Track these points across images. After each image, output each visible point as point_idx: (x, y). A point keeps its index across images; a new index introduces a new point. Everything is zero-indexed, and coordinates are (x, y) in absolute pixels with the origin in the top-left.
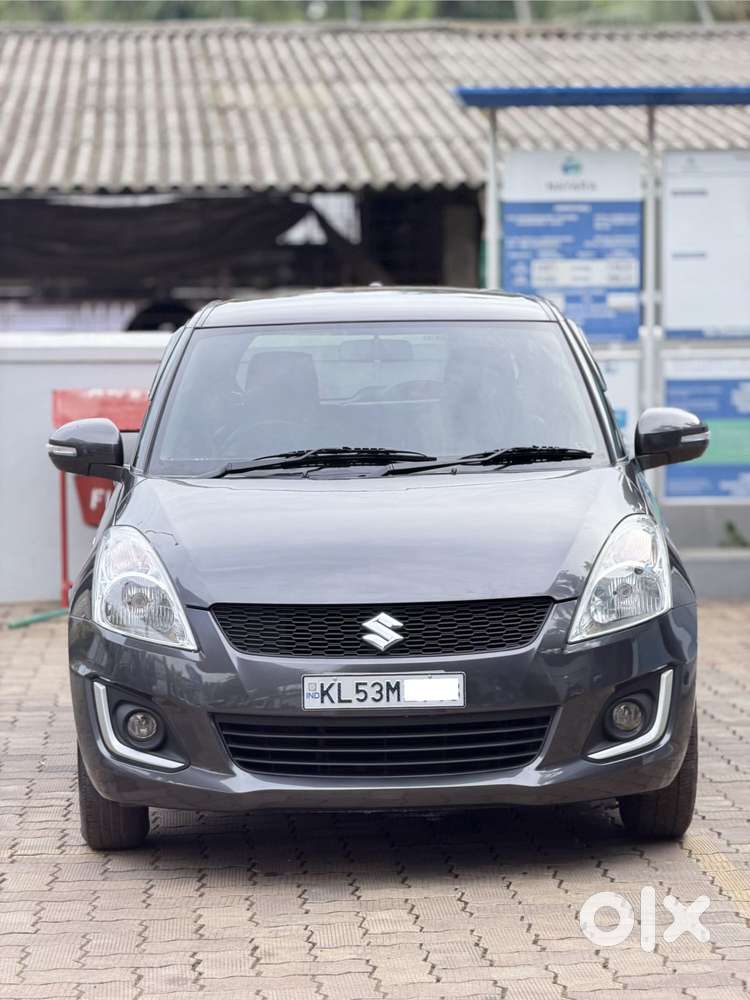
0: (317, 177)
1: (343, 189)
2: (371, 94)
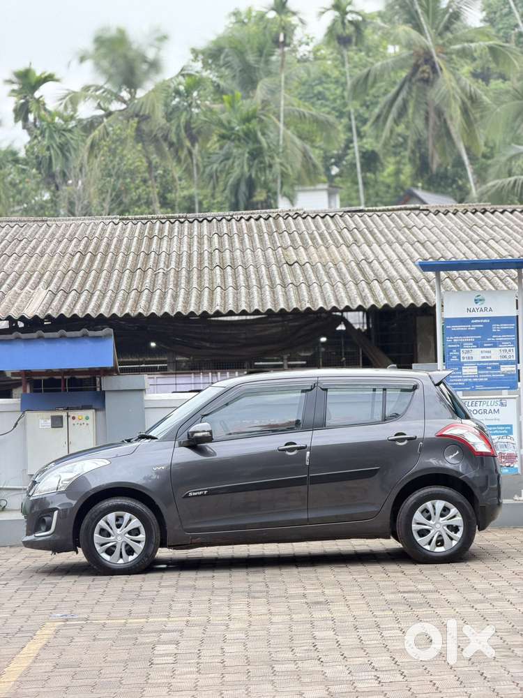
0: (346, 303)
1: (360, 308)
2: (373, 252)
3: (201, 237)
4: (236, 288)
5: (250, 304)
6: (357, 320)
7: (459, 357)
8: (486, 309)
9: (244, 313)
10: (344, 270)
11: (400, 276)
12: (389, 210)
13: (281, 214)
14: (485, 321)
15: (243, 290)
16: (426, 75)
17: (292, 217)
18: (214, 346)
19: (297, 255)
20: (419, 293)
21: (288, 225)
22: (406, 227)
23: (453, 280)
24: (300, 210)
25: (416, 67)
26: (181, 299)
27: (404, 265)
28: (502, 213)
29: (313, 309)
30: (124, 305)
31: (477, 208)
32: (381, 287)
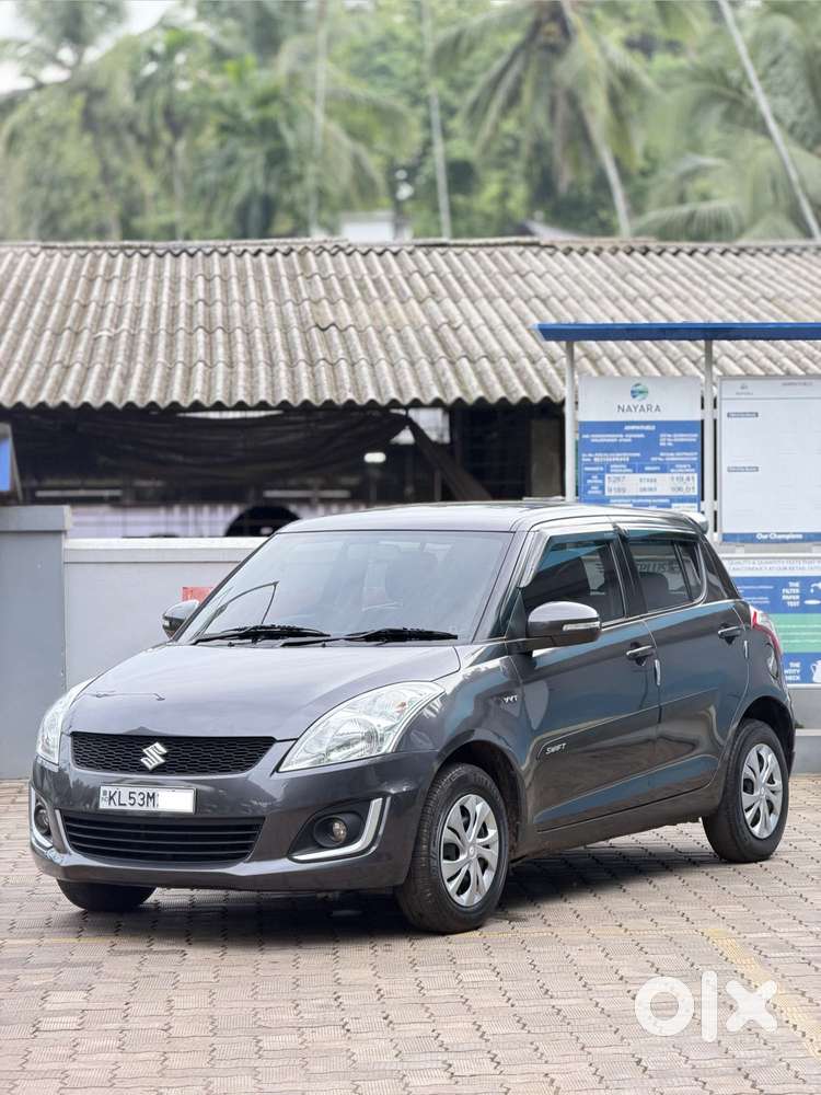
0: (414, 394)
1: (437, 403)
2: (462, 312)
3: (175, 280)
4: (231, 364)
5: (252, 391)
6: (433, 424)
7: (602, 488)
8: (649, 408)
9: (241, 406)
10: (413, 339)
11: (506, 352)
12: (488, 245)
13: (310, 246)
14: (648, 428)
15: (242, 368)
16: (552, 40)
17: (329, 251)
18: (190, 460)
19: (335, 313)
20: (537, 380)
21: (321, 265)
22: (517, 272)
23: (594, 361)
24: (342, 241)
25: (537, 26)
26: (135, 381)
27: (513, 334)
28: (675, 254)
29: (358, 402)
30: (38, 389)
31: (634, 245)
32: (474, 369)
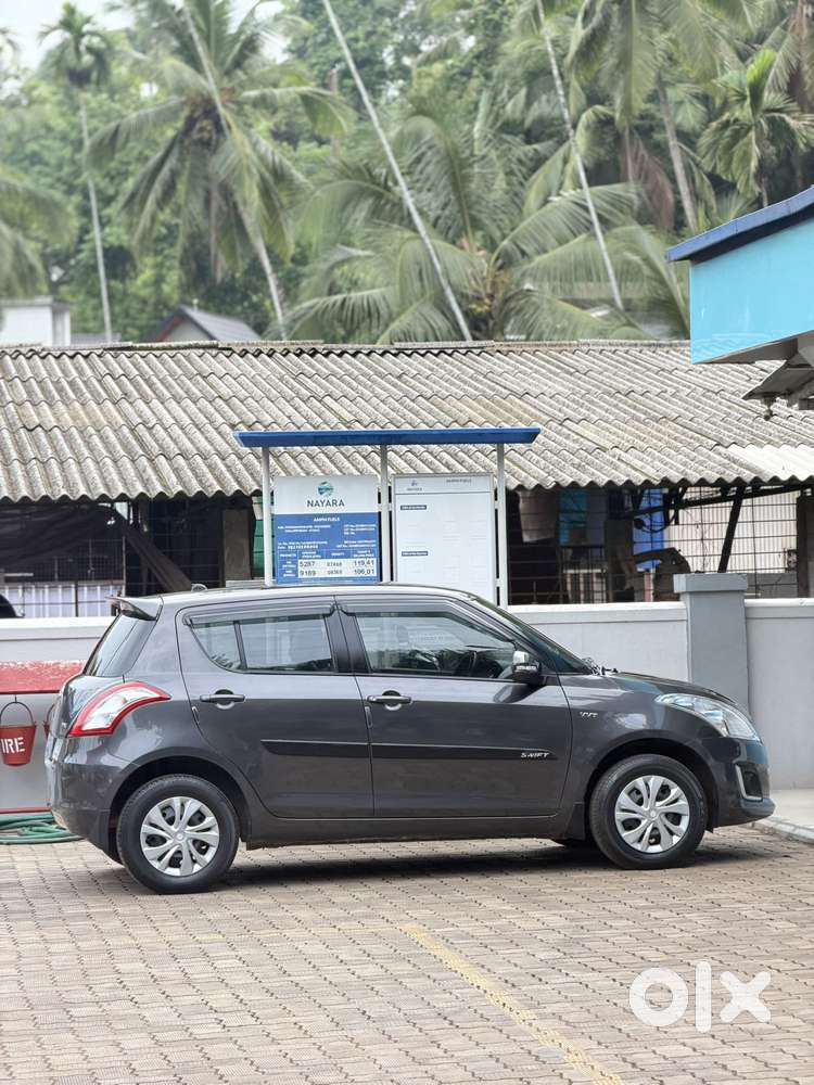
0: (121, 489)
2: (153, 412)
7: (295, 572)
10: (112, 438)
11: (198, 449)
12: (171, 348)
13: (7, 351)
14: (334, 519)
16: (206, 135)
17: (24, 355)
19: (38, 414)
20: (228, 475)
21: (19, 368)
22: (200, 374)
24: (36, 345)
25: (191, 122)
27: (202, 433)
28: (340, 355)
29: (72, 498)
31: (303, 347)
32: (172, 466)
